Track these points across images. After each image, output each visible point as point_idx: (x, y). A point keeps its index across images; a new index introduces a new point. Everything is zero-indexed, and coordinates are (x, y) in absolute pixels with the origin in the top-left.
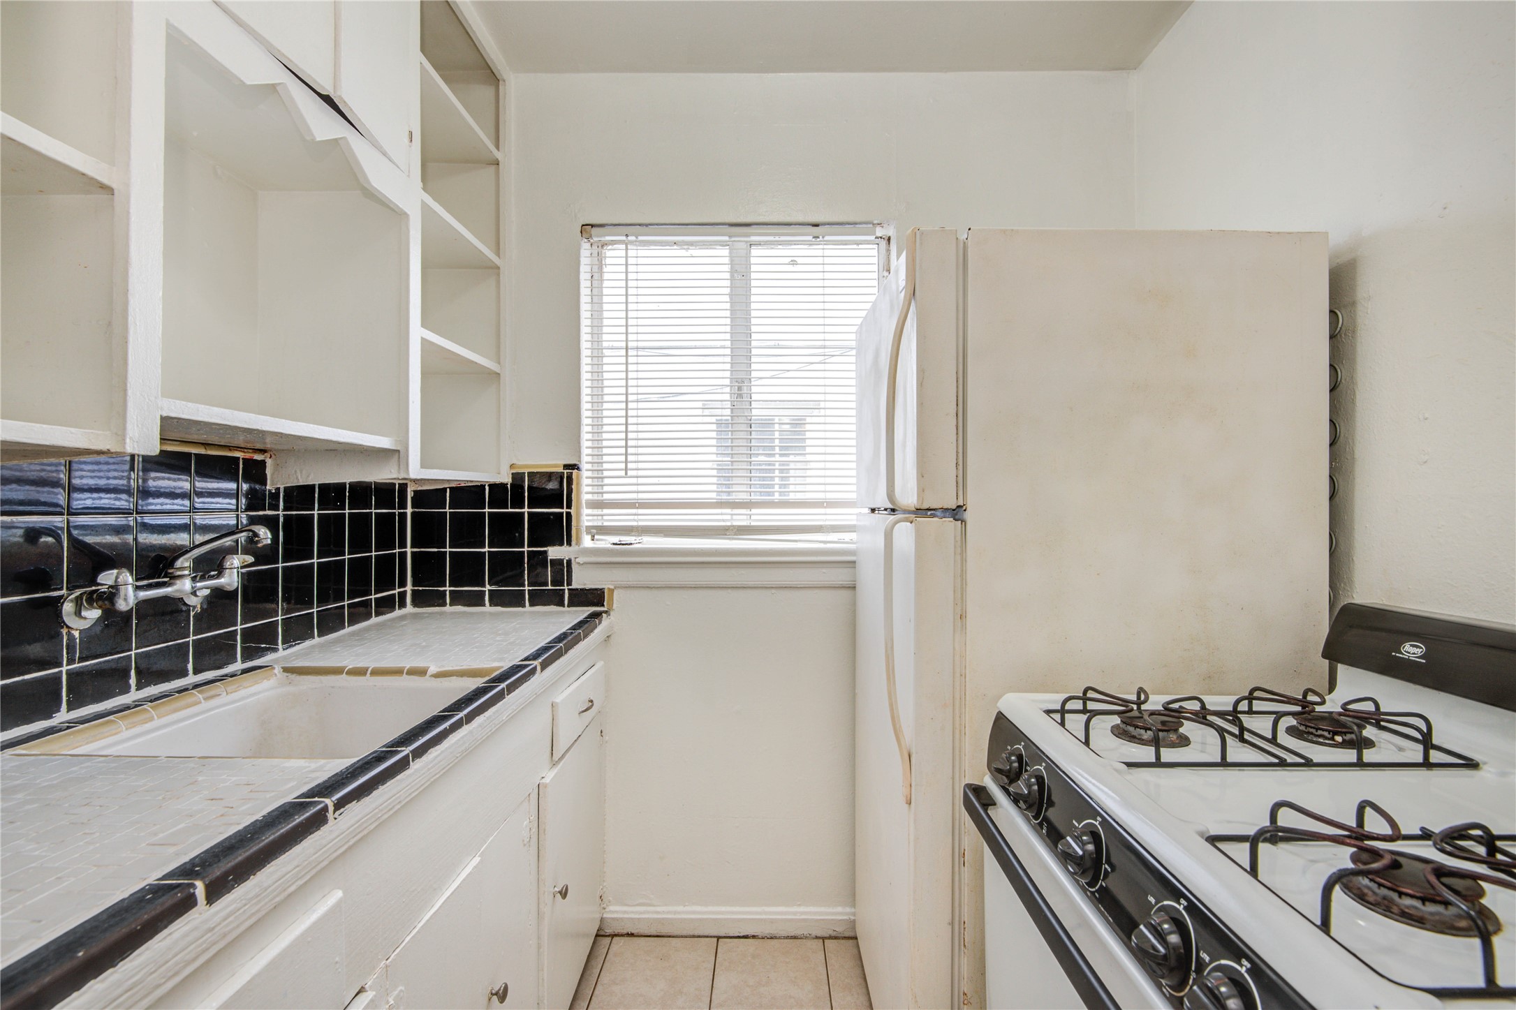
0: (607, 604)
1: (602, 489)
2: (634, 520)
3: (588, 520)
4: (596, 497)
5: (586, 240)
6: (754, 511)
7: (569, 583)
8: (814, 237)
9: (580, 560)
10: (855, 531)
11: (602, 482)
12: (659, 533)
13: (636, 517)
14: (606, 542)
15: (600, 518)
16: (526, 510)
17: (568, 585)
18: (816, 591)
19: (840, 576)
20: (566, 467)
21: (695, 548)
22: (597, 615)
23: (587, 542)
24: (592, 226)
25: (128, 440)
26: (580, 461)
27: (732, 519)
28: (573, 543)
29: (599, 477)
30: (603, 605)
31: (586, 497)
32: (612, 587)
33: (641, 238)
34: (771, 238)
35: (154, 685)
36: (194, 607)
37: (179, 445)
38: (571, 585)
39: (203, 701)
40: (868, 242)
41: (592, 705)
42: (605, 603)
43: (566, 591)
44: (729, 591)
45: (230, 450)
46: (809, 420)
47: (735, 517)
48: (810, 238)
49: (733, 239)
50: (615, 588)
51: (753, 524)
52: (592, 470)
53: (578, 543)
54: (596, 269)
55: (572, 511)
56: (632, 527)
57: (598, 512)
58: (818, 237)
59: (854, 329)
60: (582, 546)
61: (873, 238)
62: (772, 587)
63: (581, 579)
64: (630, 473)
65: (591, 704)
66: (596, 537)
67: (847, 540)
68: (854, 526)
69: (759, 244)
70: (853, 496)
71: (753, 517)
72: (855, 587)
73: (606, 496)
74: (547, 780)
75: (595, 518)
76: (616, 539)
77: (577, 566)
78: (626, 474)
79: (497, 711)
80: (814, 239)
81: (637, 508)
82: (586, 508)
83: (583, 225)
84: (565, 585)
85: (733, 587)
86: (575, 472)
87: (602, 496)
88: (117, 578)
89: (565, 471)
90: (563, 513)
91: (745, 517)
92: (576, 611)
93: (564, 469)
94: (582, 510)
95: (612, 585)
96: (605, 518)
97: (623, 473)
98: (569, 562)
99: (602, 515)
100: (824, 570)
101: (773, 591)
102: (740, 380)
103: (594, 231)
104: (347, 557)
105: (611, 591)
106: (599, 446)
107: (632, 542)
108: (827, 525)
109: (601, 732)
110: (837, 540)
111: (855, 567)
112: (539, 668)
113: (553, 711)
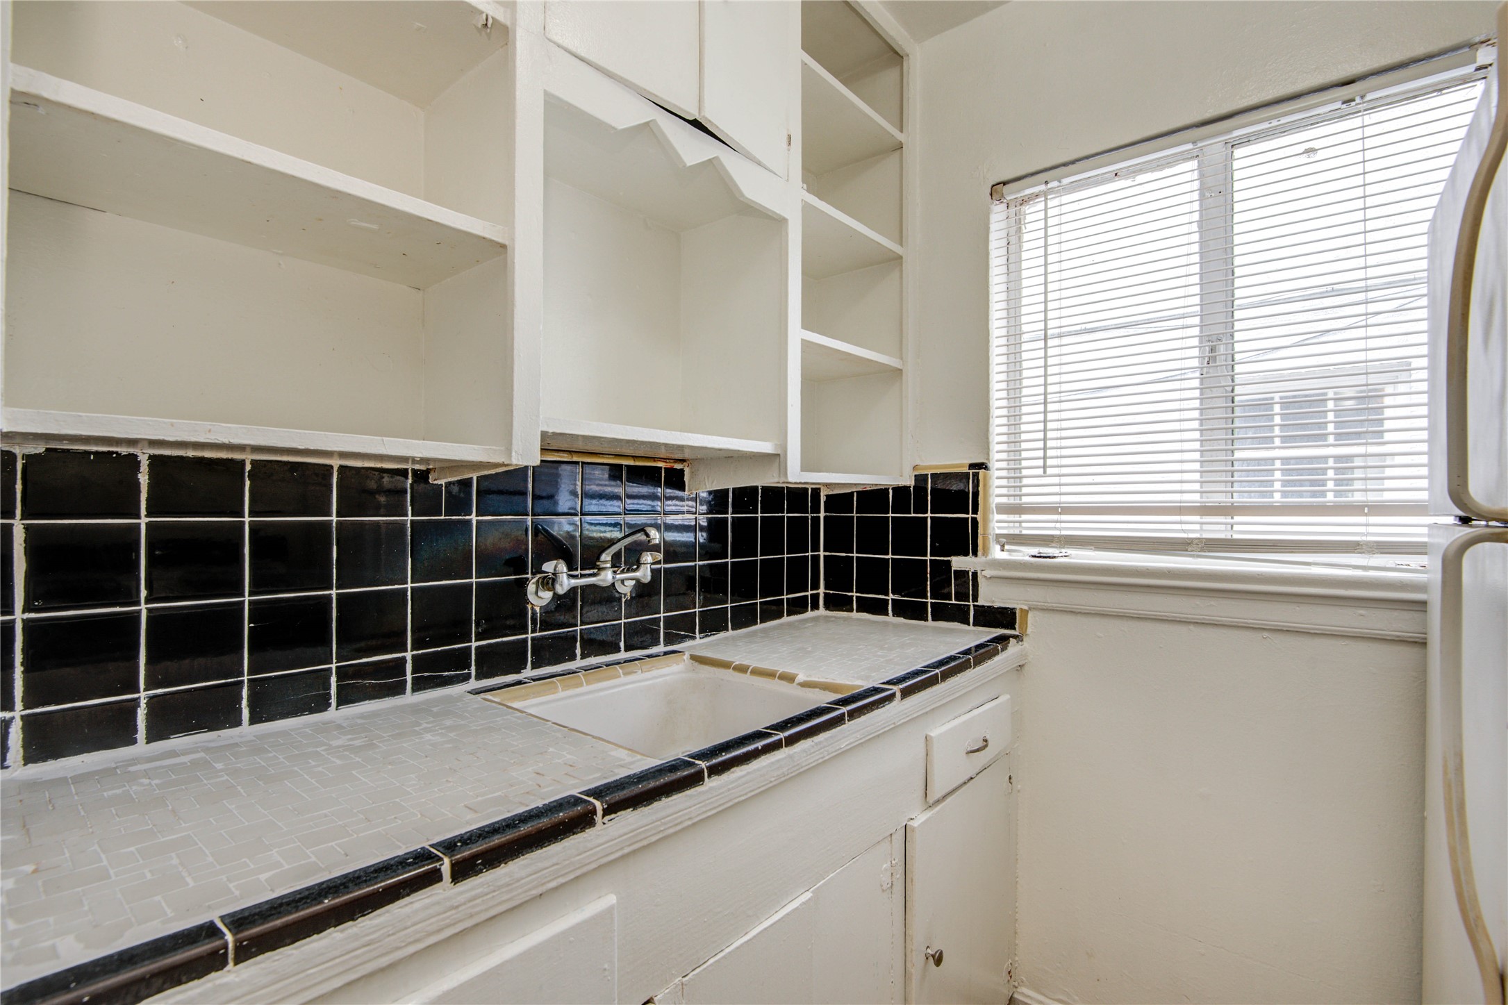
0: (1020, 627)
1: (1020, 491)
2: (1055, 528)
3: (999, 528)
4: (1012, 500)
5: (998, 202)
6: (1237, 519)
7: (975, 599)
8: (1344, 103)
9: (988, 573)
10: (1426, 554)
11: (1020, 482)
12: (1088, 545)
13: (1058, 525)
14: (1024, 554)
15: (1017, 525)
16: (929, 515)
17: (973, 601)
18: (1347, 642)
19: (1400, 624)
20: (972, 466)
21: (1137, 567)
22: (1003, 640)
23: (997, 553)
24: (1004, 183)
25: (514, 454)
26: (988, 459)
27: (1202, 529)
28: (980, 553)
29: (1015, 475)
30: (1015, 629)
31: (995, 501)
32: (1025, 608)
33: (1066, 181)
34: (1265, 125)
35: (594, 656)
36: (625, 595)
37: (613, 458)
38: (977, 601)
39: (622, 676)
40: (1464, 80)
41: (986, 746)
42: (1017, 626)
43: (972, 608)
44: (1192, 627)
45: (655, 461)
46: (1389, 389)
47: (1205, 527)
48: (1338, 105)
49: (1200, 145)
50: (1030, 609)
51: (1236, 536)
52: (1008, 469)
53: (985, 553)
55: (979, 517)
56: (1052, 536)
57: (1016, 517)
58: (1354, 100)
59: (1425, 227)
60: (990, 557)
61: (1470, 69)
62: (1264, 629)
63: (989, 595)
64: (1049, 471)
65: (985, 743)
66: (1007, 547)
67: (1413, 566)
68: (1424, 545)
69: (1247, 141)
70: (1424, 496)
71: (1236, 527)
72: (1425, 644)
73: (1025, 499)
74: (915, 824)
75: (1012, 525)
76: (1035, 551)
77: (984, 579)
78: (1045, 472)
79: (831, 737)
80: (1344, 106)
81: (1060, 514)
82: (997, 513)
83: (994, 186)
84: (971, 600)
85: (1197, 623)
86: (982, 472)
87: (1021, 500)
88: (556, 567)
89: (971, 471)
90: (968, 518)
91: (1223, 527)
92: (982, 632)
93: (969, 469)
94: (991, 516)
95: (1026, 605)
96: (1024, 525)
97: (1041, 471)
98: (975, 574)
99: (1020, 522)
100: (1362, 612)
101: (1266, 634)
102: (1214, 338)
103: (1006, 189)
104: (759, 558)
105: (1025, 612)
106: (1016, 440)
107: (1055, 555)
108: (1369, 542)
109: (1010, 778)
110: (1393, 566)
111: (1426, 611)
112: (898, 695)
113: (927, 745)
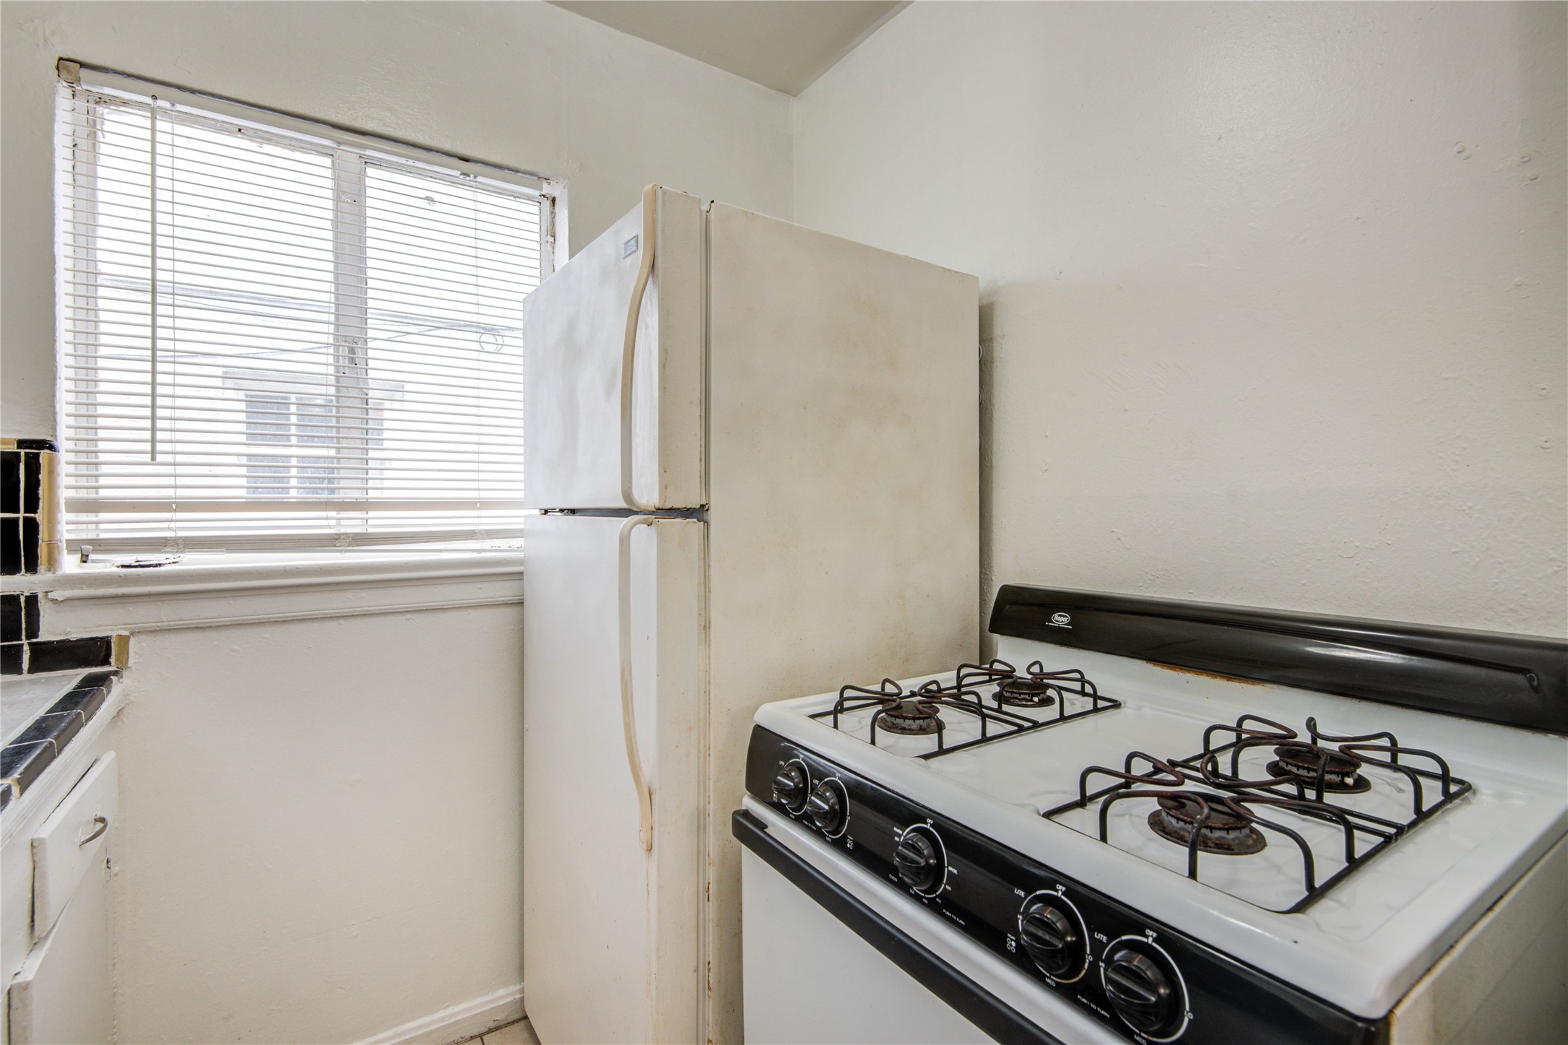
0: (117, 660)
1: (97, 481)
2: (169, 529)
3: (68, 531)
4: (83, 494)
5: (66, 84)
6: (371, 514)
7: (33, 632)
8: (462, 174)
9: (58, 594)
10: (522, 537)
11: (97, 470)
12: (218, 547)
13: (172, 525)
14: (107, 564)
15: (93, 526)
17: (28, 637)
18: (470, 611)
19: (503, 591)
20: (22, 443)
21: (285, 567)
22: (102, 680)
23: (70, 564)
24: (82, 65)
26: (54, 435)
27: (338, 525)
28: (42, 567)
29: (90, 461)
30: (108, 663)
31: (64, 494)
32: (127, 633)
33: (179, 107)
34: (402, 160)
38: (37, 637)
40: (529, 198)
41: (105, 827)
42: (113, 660)
43: (26, 648)
44: (342, 621)
47: (343, 522)
48: (457, 173)
49: (342, 147)
50: (132, 634)
51: (370, 530)
52: (76, 452)
53: (51, 568)
54: (83, 131)
55: (40, 516)
56: (166, 539)
57: (91, 517)
58: (469, 176)
59: (521, 297)
60: (59, 573)
61: (537, 193)
62: (407, 612)
63: (62, 625)
64: (159, 458)
65: (103, 823)
66: (91, 557)
67: (503, 547)
68: (521, 531)
69: (379, 164)
70: (521, 495)
71: (370, 522)
72: (523, 603)
73: (103, 493)
75: (84, 526)
76: (130, 559)
77: (49, 605)
78: (153, 458)
80: (462, 177)
81: (175, 511)
82: (68, 511)
83: (62, 60)
84: (23, 637)
85: (347, 616)
86: (44, 455)
87: (97, 493)
89: (22, 452)
90: (18, 519)
91: (359, 522)
92: (47, 678)
93: (19, 447)
94: (59, 515)
95: (125, 629)
96: (102, 526)
97: (148, 458)
98: (32, 600)
99: (97, 523)
100: (480, 585)
101: (409, 616)
102: (350, 340)
103: (82, 72)
105: (124, 640)
106: (90, 413)
107: (161, 562)
108: (481, 530)
109: (108, 862)
110: (490, 548)
111: (523, 579)
112: (15, 790)
113: (33, 855)
